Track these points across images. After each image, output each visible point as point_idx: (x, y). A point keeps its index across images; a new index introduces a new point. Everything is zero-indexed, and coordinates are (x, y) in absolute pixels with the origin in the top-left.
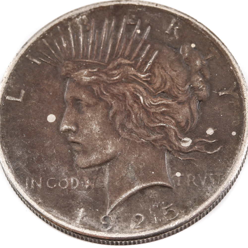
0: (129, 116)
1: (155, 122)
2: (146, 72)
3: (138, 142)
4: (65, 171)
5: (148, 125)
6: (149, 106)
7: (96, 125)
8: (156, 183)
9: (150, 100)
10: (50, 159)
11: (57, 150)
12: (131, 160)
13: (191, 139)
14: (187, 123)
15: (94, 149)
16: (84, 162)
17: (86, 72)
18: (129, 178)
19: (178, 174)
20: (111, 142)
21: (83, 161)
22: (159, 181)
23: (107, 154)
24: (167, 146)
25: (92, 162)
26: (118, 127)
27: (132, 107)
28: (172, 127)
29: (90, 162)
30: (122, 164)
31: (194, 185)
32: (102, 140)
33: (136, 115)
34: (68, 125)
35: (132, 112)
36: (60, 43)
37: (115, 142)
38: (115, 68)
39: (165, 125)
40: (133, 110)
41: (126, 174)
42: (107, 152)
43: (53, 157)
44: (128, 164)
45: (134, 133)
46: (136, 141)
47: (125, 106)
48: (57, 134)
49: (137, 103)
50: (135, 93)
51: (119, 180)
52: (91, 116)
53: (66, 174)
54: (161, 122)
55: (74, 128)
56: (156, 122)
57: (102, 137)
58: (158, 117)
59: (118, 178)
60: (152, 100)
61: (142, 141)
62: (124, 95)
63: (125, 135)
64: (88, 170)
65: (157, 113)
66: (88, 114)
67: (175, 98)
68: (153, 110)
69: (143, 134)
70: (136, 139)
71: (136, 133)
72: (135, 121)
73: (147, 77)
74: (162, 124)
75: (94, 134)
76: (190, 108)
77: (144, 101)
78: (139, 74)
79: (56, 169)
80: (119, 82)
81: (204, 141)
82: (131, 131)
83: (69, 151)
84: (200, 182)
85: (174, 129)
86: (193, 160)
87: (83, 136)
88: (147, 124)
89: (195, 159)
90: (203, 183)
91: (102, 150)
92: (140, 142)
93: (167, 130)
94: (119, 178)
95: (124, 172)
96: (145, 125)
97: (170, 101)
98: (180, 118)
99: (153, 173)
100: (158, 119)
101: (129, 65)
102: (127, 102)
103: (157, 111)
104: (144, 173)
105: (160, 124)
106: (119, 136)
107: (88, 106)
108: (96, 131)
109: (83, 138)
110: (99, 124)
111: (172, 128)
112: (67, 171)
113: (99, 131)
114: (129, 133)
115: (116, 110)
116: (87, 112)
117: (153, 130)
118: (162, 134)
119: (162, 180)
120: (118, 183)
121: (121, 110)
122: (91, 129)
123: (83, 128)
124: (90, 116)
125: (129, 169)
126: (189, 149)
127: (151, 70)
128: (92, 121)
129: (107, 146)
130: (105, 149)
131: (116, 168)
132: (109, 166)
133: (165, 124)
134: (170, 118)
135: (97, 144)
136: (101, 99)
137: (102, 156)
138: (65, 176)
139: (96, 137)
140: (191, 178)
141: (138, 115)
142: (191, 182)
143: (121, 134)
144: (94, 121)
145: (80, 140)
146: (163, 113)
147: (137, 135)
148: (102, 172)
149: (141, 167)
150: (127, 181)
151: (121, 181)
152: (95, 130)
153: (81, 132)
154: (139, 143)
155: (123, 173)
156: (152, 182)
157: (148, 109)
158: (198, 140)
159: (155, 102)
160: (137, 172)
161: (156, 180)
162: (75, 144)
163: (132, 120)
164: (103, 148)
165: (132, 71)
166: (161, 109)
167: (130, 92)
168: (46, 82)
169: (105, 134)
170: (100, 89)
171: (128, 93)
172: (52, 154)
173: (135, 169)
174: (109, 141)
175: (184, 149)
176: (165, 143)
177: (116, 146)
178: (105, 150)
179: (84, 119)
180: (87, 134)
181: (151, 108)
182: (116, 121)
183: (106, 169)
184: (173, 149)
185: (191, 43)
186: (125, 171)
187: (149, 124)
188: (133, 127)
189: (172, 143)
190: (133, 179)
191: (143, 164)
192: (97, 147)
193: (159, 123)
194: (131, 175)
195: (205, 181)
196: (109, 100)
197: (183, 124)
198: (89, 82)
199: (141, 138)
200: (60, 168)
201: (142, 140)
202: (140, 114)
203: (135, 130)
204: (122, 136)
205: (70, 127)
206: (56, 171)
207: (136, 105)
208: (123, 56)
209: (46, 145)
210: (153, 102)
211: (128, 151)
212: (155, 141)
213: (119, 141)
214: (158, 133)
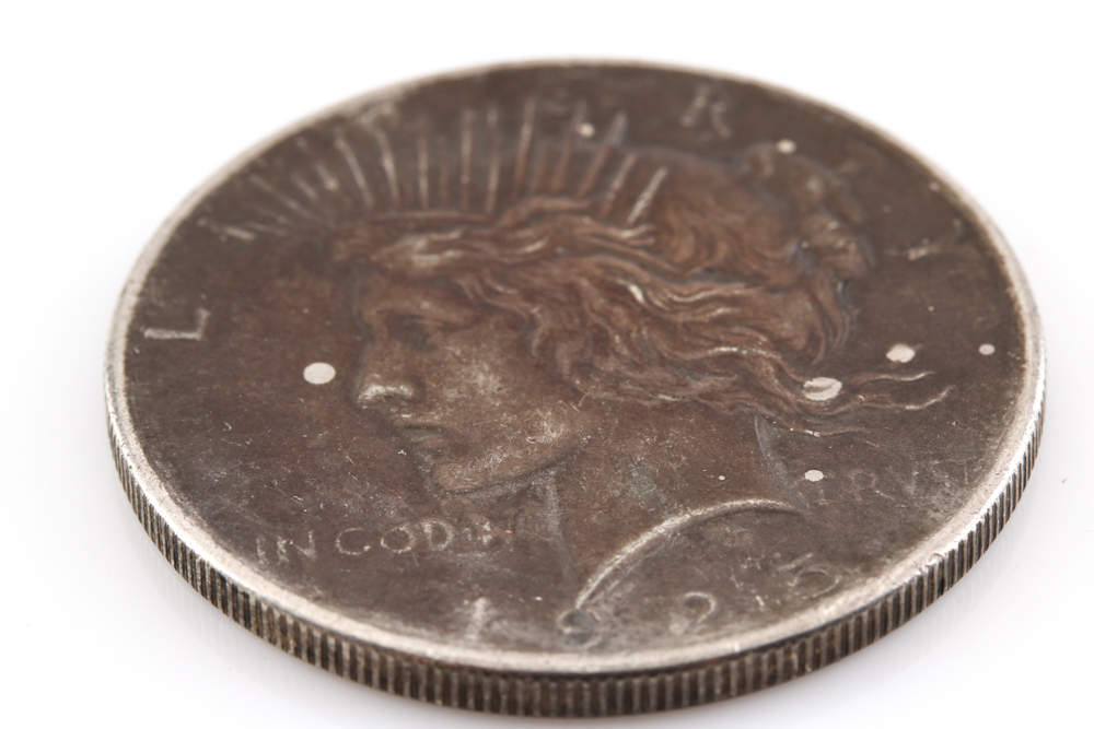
1: (696, 348)
2: (637, 223)
3: (646, 403)
4: (397, 507)
5: (675, 356)
6: (667, 308)
7: (487, 374)
8: (738, 503)
9: (666, 290)
10: (334, 480)
11: (355, 454)
12: (634, 452)
13: (838, 378)
14: (813, 340)
15: (491, 438)
16: (461, 475)
17: (420, 243)
18: (638, 500)
19: (814, 476)
20: (550, 413)
21: (459, 472)
22: (751, 496)
23: (543, 446)
24: (756, 405)
25: (494, 472)
26: (566, 370)
27: (606, 315)
28: (764, 353)
29: (486, 471)
30: (603, 465)
31: (880, 498)
32: (514, 410)
34: (384, 385)
35: (608, 328)
36: (315, 180)
37: (565, 412)
39: (735, 349)
41: (624, 492)
42: (542, 439)
43: (345, 473)
44: (627, 464)
45: (630, 383)
46: (641, 402)
47: (582, 315)
48: (347, 413)
49: (624, 304)
50: (610, 279)
51: (600, 509)
52: (463, 352)
53: (402, 513)
54: (719, 343)
55: (406, 390)
56: (702, 346)
57: (514, 402)
58: (706, 333)
59: (597, 505)
60: (674, 292)
61: (664, 400)
62: (572, 289)
63: (596, 391)
64: (483, 495)
65: (701, 323)
66: (450, 348)
67: (755, 280)
68: (682, 318)
69: (662, 382)
70: (638, 397)
71: (633, 381)
72: (625, 351)
73: (642, 236)
74: (724, 349)
75: (484, 396)
76: (814, 300)
77: (645, 296)
78: (613, 232)
79: (360, 502)
80: (546, 255)
81: (887, 380)
83: (402, 452)
84: (899, 487)
85: (770, 359)
86: (860, 432)
87: (444, 408)
88: (669, 354)
89: (863, 429)
90: (911, 489)
91: (523, 435)
92: (654, 403)
93: (745, 364)
94: (601, 503)
95: (617, 488)
96: (663, 358)
97: (739, 289)
98: (786, 328)
99: (722, 478)
100: (706, 338)
101: (571, 212)
102: (586, 306)
103: (699, 318)
104: (687, 481)
105: (716, 350)
106: (575, 395)
107: (448, 328)
108: (490, 389)
109: (444, 412)
110: (495, 369)
111: (761, 356)
112: (406, 506)
113: (499, 389)
114: (610, 384)
115: (552, 330)
116: (448, 345)
117: (698, 368)
118: (730, 376)
119: (759, 495)
120: (599, 516)
121: (569, 327)
122: (468, 384)
123: (441, 387)
124: (458, 353)
125: (631, 477)
126: (839, 405)
128: (468, 364)
129: (539, 424)
130: (531, 433)
131: (583, 480)
132: (556, 477)
133: (735, 346)
134: (748, 332)
135: (499, 423)
136: (489, 310)
137: (527, 452)
138: (399, 519)
139: (494, 406)
140: (866, 480)
141: (634, 335)
142: (866, 493)
143: (581, 389)
144: (477, 363)
145: (435, 418)
146: (721, 321)
147: (641, 386)
148: (535, 497)
149: (674, 466)
150: (632, 509)
151: (609, 512)
152: (484, 387)
153: (438, 398)
154: (654, 408)
155: (613, 489)
156: (724, 501)
157: (665, 316)
159: (688, 296)
160: (664, 480)
161: (739, 496)
162: (418, 432)
163: (613, 349)
164: (523, 432)
165: (587, 224)
166: (711, 310)
167: (591, 278)
168: (281, 283)
169: (523, 395)
170: (481, 281)
171: (584, 283)
172: (339, 465)
173: (654, 473)
174: (544, 411)
175: (818, 407)
176: (747, 399)
177: (572, 422)
178: (532, 436)
179: (439, 364)
180: (457, 401)
181: (675, 312)
182: (557, 356)
183: (548, 487)
186: (618, 484)
187: (678, 353)
188: (623, 367)
189: (771, 394)
190: (654, 500)
191: (680, 459)
192: (501, 431)
193: (712, 347)
194: (641, 490)
195: (914, 482)
197: (800, 343)
198: (439, 269)
199: (655, 393)
200: (376, 499)
201: (662, 397)
202: (639, 330)
203: (631, 374)
204: (587, 394)
205: (391, 389)
206: (364, 510)
207: (619, 310)
209: (313, 444)
210: (680, 295)
211: (616, 430)
213: (579, 408)
214: (715, 374)
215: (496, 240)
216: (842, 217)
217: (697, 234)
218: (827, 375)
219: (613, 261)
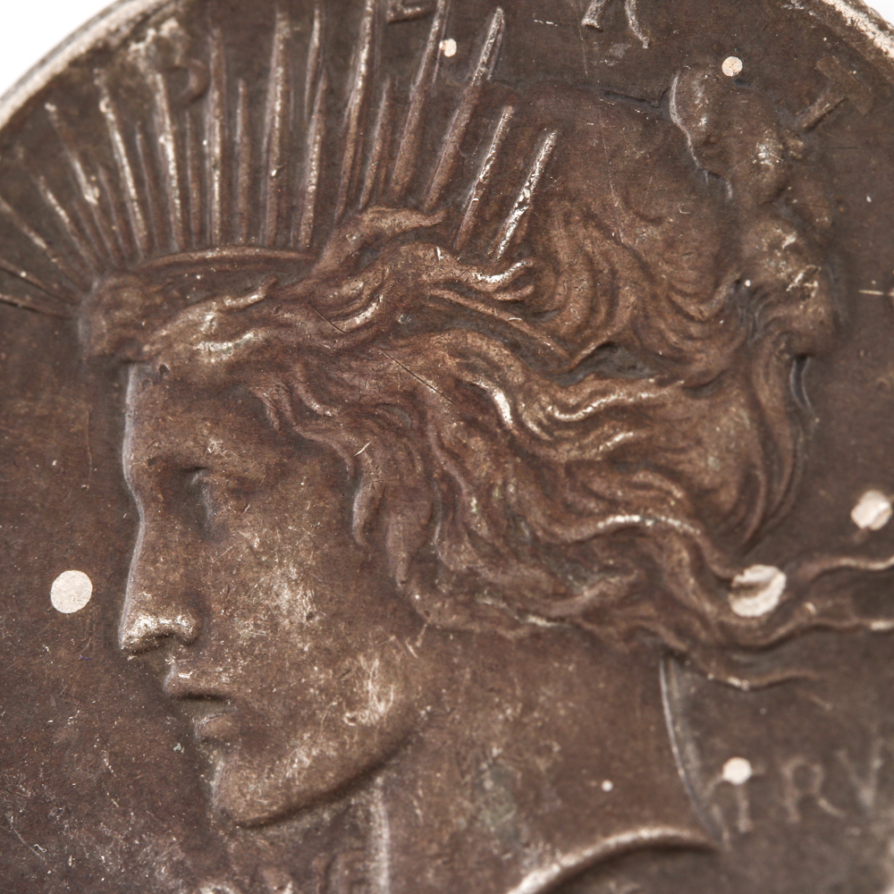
0: (451, 504)
1: (585, 515)
2: (509, 258)
3: (510, 635)
4: (170, 859)
5: (553, 535)
6: (545, 437)
7: (293, 585)
8: (626, 837)
9: (545, 399)
10: (86, 808)
11: (116, 754)
12: (488, 739)
13: (781, 567)
14: (748, 484)
15: (298, 717)
16: (255, 792)
17: (209, 317)
18: (487, 837)
19: (737, 771)
20: (377, 663)
21: (252, 787)
22: (644, 822)
23: (366, 731)
24: (662, 630)
25: (299, 786)
26: (400, 574)
27: (457, 454)
28: (676, 523)
29: (288, 783)
30: (446, 766)
31: (824, 816)
32: (331, 659)
33: (484, 492)
34: (155, 614)
35: (461, 481)
36: (67, 192)
37: (398, 658)
38: (353, 267)
39: (636, 518)
40: (466, 474)
41: (473, 819)
42: (366, 717)
43: (102, 794)
44: (478, 761)
45: (490, 594)
46: (502, 631)
47: (427, 456)
48: (107, 671)
49: (485, 431)
50: (468, 378)
51: (438, 856)
52: (262, 544)
53: (177, 870)
54: (613, 506)
55: (184, 623)
56: (591, 514)
57: (328, 642)
58: (598, 485)
59: (434, 848)
60: (555, 402)
61: (534, 625)
62: (413, 397)
63: (441, 611)
64: (285, 829)
65: (590, 464)
66: (247, 535)
67: (669, 365)
68: (566, 453)
69: (533, 590)
70: (498, 622)
71: (495, 590)
72: (483, 530)
73: (514, 284)
74: (620, 519)
75: (289, 633)
76: (754, 405)
77: (515, 413)
78: (475, 275)
79: (121, 852)
80: (382, 333)
81: (849, 568)
82: (469, 585)
83: (178, 747)
84: (853, 793)
85: (685, 535)
86: (805, 679)
87: (234, 658)
88: (545, 531)
89: (811, 674)
90: (867, 795)
91: (339, 710)
92: (522, 632)
93: (649, 547)
94: (440, 844)
95: (461, 811)
96: (535, 539)
97: (647, 388)
98: (709, 465)
99: (607, 786)
100: (598, 497)
101: (419, 235)
102: (432, 436)
103: (590, 454)
104: (561, 794)
105: (611, 520)
106: (411, 622)
107: (243, 490)
108: (296, 618)
109: (235, 667)
110: (306, 577)
111: (671, 529)
112: (180, 856)
113: (310, 616)
114: (461, 598)
115: (384, 489)
116: (243, 527)
117: (581, 557)
118: (626, 572)
119: (660, 818)
120: (438, 870)
121: (409, 481)
122: (268, 609)
123: (232, 616)
124: (256, 543)
125: (483, 791)
126: (778, 625)
127: (531, 239)
128: (269, 567)
129: (361, 687)
130: (351, 705)
131: (418, 797)
132: (384, 789)
133: (635, 512)
135: (308, 685)
136: (301, 447)
137: (343, 744)
138: (171, 884)
139: (302, 651)
140: (802, 778)
141: (496, 493)
142: (806, 804)
143: (420, 612)
144: (281, 564)
145: (221, 679)
146: (618, 460)
147: (505, 599)
148: (355, 828)
149: (542, 764)
150: (482, 854)
151: (452, 860)
152: (290, 613)
153: (225, 637)
154: (520, 642)
155: (457, 815)
156: (607, 834)
157: (542, 452)
158: (812, 569)
159: (574, 409)
160: (526, 796)
161: (629, 822)
162: (201, 704)
163: (466, 525)
164: (340, 704)
165: (439, 263)
166: (609, 438)
167: (441, 377)
168: (21, 406)
169: (342, 626)
170: (290, 391)
171: (432, 388)
172: (93, 777)
173: (514, 781)
174: (369, 658)
175: (749, 630)
176: (649, 618)
177: (406, 679)
178: (352, 710)
179: (229, 568)
180: (253, 641)
182: (390, 544)
183: (372, 809)
184: (694, 639)
185: (721, 55)
186: (466, 804)
187: (558, 530)
188: (480, 563)
189: (685, 608)
190: (510, 838)
191: (549, 749)
192: (309, 703)
193: (604, 515)
194: (498, 818)
195: (873, 780)
196: (340, 439)
197: (727, 497)
198: (233, 367)
199: (523, 612)
200: (143, 844)
201: (532, 619)
202: (505, 484)
203: (490, 576)
204: (429, 620)
205: (165, 622)
206: (126, 867)
207: (477, 443)
208: (384, 196)
209: (60, 737)
210: (565, 408)
211: (468, 691)
212: (596, 613)
213: (416, 648)
214: (608, 570)
215: (311, 303)
216: (801, 220)
217: (594, 272)
218: (766, 562)
219: (475, 341)
